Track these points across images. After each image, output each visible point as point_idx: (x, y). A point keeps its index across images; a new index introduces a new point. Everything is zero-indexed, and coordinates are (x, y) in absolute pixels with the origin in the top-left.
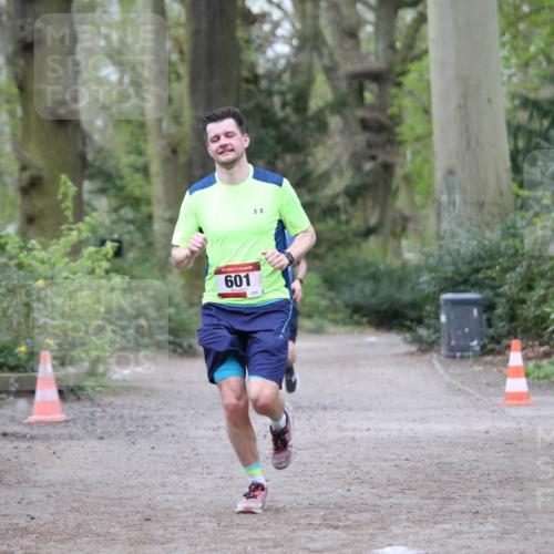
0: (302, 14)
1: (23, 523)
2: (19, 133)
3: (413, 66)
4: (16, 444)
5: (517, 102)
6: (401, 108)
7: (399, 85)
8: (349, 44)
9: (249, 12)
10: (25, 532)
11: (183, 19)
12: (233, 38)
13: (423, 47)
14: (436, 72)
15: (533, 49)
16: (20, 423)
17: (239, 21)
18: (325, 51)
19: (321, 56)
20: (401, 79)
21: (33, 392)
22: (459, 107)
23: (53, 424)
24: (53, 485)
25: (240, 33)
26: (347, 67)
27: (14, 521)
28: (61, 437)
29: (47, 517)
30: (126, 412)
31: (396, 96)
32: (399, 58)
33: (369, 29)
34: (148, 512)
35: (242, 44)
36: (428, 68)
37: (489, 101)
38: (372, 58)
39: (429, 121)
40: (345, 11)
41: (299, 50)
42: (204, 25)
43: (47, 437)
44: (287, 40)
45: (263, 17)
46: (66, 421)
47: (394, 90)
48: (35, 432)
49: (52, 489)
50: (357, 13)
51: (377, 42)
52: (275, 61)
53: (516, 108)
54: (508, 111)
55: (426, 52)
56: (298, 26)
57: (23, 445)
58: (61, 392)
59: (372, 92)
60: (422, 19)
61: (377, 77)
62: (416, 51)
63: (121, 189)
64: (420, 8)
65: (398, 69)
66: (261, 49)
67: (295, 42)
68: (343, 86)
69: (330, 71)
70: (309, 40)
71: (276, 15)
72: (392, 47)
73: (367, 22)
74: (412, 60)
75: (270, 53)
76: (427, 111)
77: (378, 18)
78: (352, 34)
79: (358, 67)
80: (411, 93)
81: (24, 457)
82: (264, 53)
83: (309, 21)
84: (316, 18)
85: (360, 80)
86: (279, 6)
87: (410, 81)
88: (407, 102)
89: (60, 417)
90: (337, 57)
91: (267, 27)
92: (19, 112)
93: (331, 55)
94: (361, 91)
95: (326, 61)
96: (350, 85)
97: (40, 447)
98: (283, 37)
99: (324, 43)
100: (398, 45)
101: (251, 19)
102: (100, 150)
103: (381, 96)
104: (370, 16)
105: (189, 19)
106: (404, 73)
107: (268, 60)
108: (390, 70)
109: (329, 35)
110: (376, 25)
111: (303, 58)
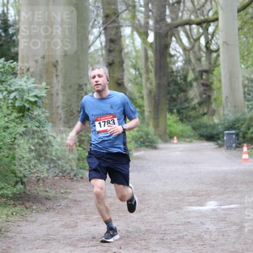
0: (185, 54)
3: (216, 69)
5: (245, 78)
6: (213, 80)
7: (212, 74)
8: (198, 62)
9: (171, 54)
12: (166, 61)
13: (219, 63)
14: (222, 70)
15: (249, 63)
17: (168, 56)
18: (192, 65)
19: (191, 66)
20: (213, 72)
22: (229, 79)
25: (168, 60)
26: (198, 69)
30: (137, 165)
31: (212, 77)
32: (212, 66)
34: (144, 192)
35: (169, 63)
36: (220, 69)
37: (237, 78)
38: (205, 66)
39: (221, 84)
40: (197, 54)
41: (185, 64)
42: (158, 58)
44: (182, 62)
45: (175, 55)
47: (211, 75)
50: (201, 55)
51: (206, 62)
52: (178, 67)
53: (245, 80)
54: (242, 81)
55: (220, 65)
56: (184, 57)
59: (205, 76)
60: (218, 56)
61: (206, 72)
62: (217, 64)
63: (136, 103)
64: (218, 53)
65: (212, 69)
66: (174, 63)
67: (184, 62)
68: (197, 74)
69: (193, 70)
70: (187, 61)
71: (178, 54)
72: (210, 63)
73: (203, 57)
74: (216, 67)
75: (177, 65)
76: (220, 81)
77: (206, 55)
78: (199, 60)
79: (201, 69)
80: (216, 76)
82: (175, 65)
83: (187, 56)
84: (189, 55)
85: (202, 72)
86: (179, 52)
87: (215, 72)
88: (215, 78)
90: (196, 66)
91: (176, 58)
93: (194, 66)
94: (202, 75)
95: (192, 67)
96: (199, 74)
98: (180, 61)
99: (192, 62)
100: (212, 63)
101: (171, 56)
103: (207, 77)
104: (204, 55)
105: (154, 56)
106: (214, 70)
107: (176, 67)
108: (210, 68)
109: (193, 60)
110: (206, 57)
111: (186, 66)
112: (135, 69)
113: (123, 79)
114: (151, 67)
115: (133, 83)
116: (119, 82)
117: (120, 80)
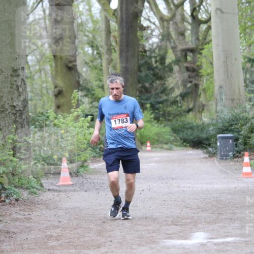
0: (163, 27)
1: (56, 224)
2: (54, 73)
3: (206, 46)
4: (53, 193)
5: (246, 60)
6: (201, 62)
7: (201, 54)
8: (181, 38)
9: (143, 26)
10: (57, 227)
11: (117, 29)
12: (136, 36)
13: (210, 39)
14: (215, 49)
16: (55, 185)
17: (138, 29)
18: (172, 41)
19: (170, 42)
20: (201, 51)
21: (60, 173)
22: (224, 62)
23: (68, 186)
24: (68, 209)
25: (139, 33)
26: (180, 47)
27: (53, 223)
28: (71, 191)
29: (65, 221)
30: (96, 181)
31: (199, 58)
32: (201, 43)
33: (189, 32)
34: (104, 220)
35: (139, 37)
36: (212, 48)
37: (236, 59)
38: (190, 43)
39: (213, 67)
40: (180, 26)
41: (162, 40)
42: (125, 31)
43: (65, 191)
44: (157, 36)
45: (148, 27)
46: (73, 185)
47: (199, 56)
48: (60, 189)
49: (67, 211)
50: (184, 26)
51: (192, 37)
52: (152, 45)
53: (246, 62)
54: (243, 63)
55: (211, 41)
56: (161, 31)
57: (56, 194)
58: (70, 173)
59: (190, 56)
60: (209, 28)
61: (192, 51)
62: (207, 40)
63: (93, 95)
64: (209, 24)
65: (200, 47)
66: (147, 39)
67: (160, 37)
68: (179, 54)
69: (174, 48)
70: (166, 37)
71: (153, 27)
72: (198, 39)
73: (189, 30)
74: (206, 44)
75: (150, 42)
76: (212, 64)
77: (192, 28)
78: (182, 34)
79: (185, 47)
80: (205, 56)
81: (57, 199)
82: (148, 41)
83: (166, 29)
84: (168, 28)
85: (185, 52)
86: (154, 24)
87: (204, 52)
88: (204, 60)
89: (70, 183)
90: (177, 43)
91: (149, 32)
92: (54, 65)
93: (174, 42)
94: (186, 56)
95: (172, 45)
96: (181, 54)
97: (62, 195)
98: (155, 35)
99: (172, 37)
100: (200, 38)
101: (143, 29)
102: (85, 80)
103: (193, 58)
104: (189, 27)
105: (119, 29)
106: (202, 49)
107: (149, 44)
108: (197, 46)
109: (173, 34)
110: (192, 31)
111: (164, 43)
112: (92, 47)
113: (75, 61)
114: (114, 44)
115: (90, 67)
116: (70, 65)
117: (70, 62)
